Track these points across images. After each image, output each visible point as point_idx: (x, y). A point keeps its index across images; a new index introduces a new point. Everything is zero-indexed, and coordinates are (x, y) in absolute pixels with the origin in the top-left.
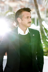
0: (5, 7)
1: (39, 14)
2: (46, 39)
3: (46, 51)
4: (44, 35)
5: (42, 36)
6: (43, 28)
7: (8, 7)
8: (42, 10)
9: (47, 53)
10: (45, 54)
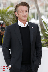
0: (7, 3)
1: (38, 9)
2: (45, 31)
3: (45, 43)
4: (44, 28)
5: (42, 29)
6: (42, 21)
7: (9, 3)
8: (41, 5)
9: (46, 45)
10: (45, 46)
